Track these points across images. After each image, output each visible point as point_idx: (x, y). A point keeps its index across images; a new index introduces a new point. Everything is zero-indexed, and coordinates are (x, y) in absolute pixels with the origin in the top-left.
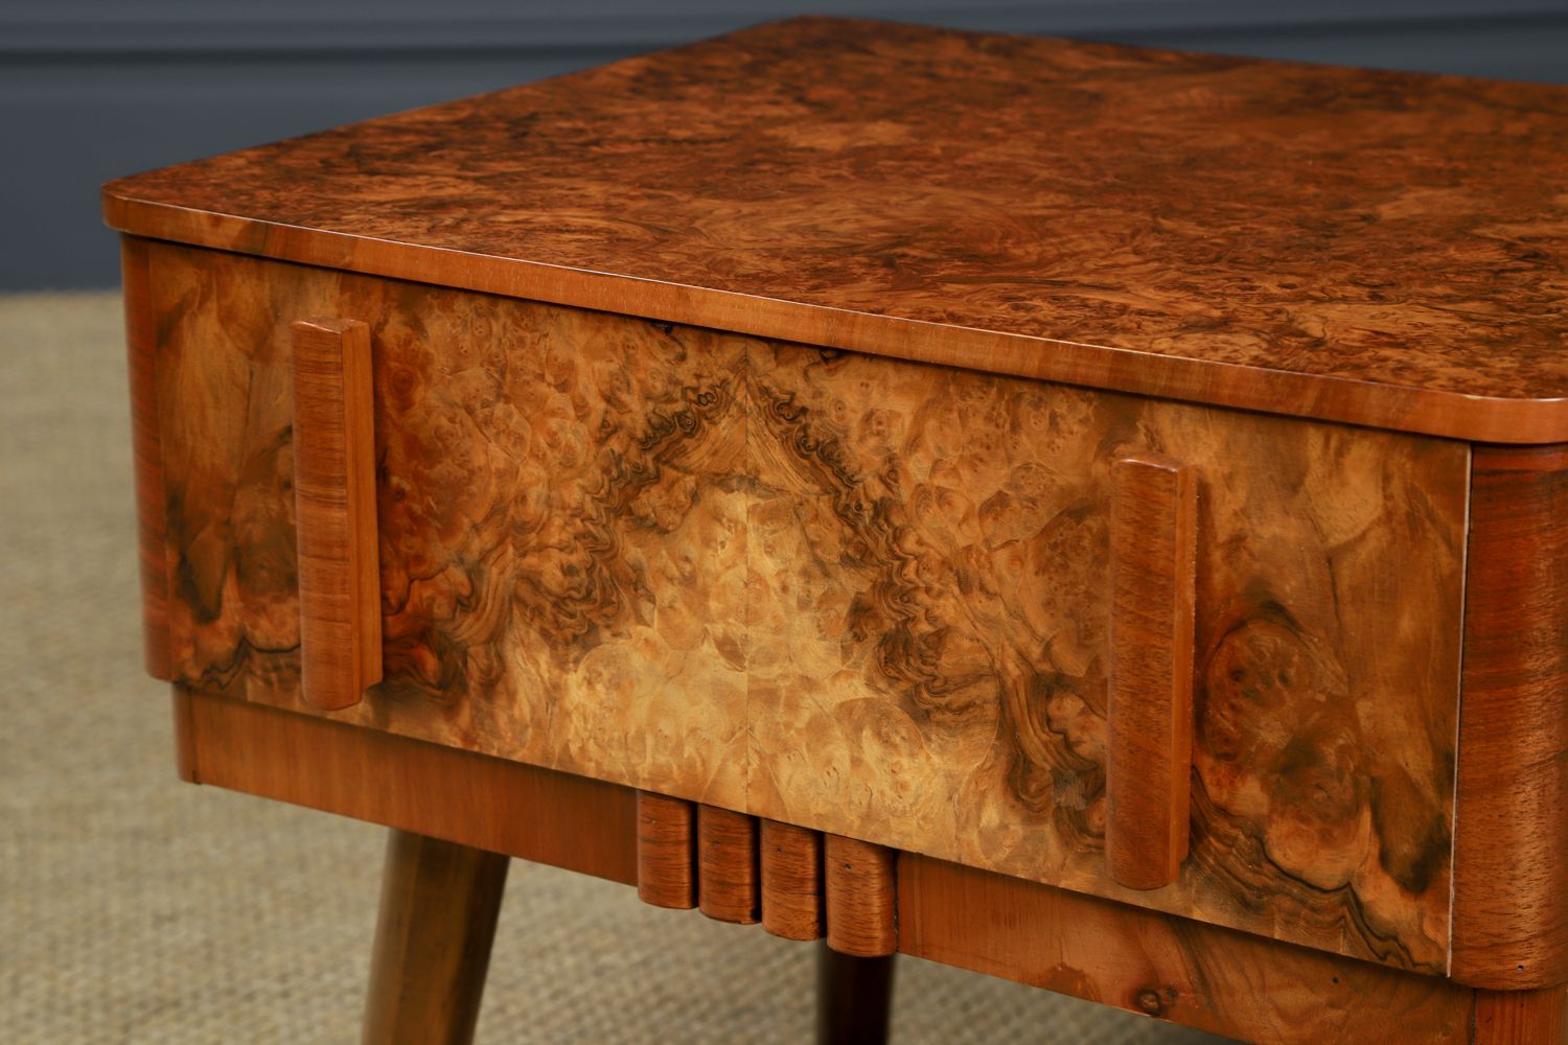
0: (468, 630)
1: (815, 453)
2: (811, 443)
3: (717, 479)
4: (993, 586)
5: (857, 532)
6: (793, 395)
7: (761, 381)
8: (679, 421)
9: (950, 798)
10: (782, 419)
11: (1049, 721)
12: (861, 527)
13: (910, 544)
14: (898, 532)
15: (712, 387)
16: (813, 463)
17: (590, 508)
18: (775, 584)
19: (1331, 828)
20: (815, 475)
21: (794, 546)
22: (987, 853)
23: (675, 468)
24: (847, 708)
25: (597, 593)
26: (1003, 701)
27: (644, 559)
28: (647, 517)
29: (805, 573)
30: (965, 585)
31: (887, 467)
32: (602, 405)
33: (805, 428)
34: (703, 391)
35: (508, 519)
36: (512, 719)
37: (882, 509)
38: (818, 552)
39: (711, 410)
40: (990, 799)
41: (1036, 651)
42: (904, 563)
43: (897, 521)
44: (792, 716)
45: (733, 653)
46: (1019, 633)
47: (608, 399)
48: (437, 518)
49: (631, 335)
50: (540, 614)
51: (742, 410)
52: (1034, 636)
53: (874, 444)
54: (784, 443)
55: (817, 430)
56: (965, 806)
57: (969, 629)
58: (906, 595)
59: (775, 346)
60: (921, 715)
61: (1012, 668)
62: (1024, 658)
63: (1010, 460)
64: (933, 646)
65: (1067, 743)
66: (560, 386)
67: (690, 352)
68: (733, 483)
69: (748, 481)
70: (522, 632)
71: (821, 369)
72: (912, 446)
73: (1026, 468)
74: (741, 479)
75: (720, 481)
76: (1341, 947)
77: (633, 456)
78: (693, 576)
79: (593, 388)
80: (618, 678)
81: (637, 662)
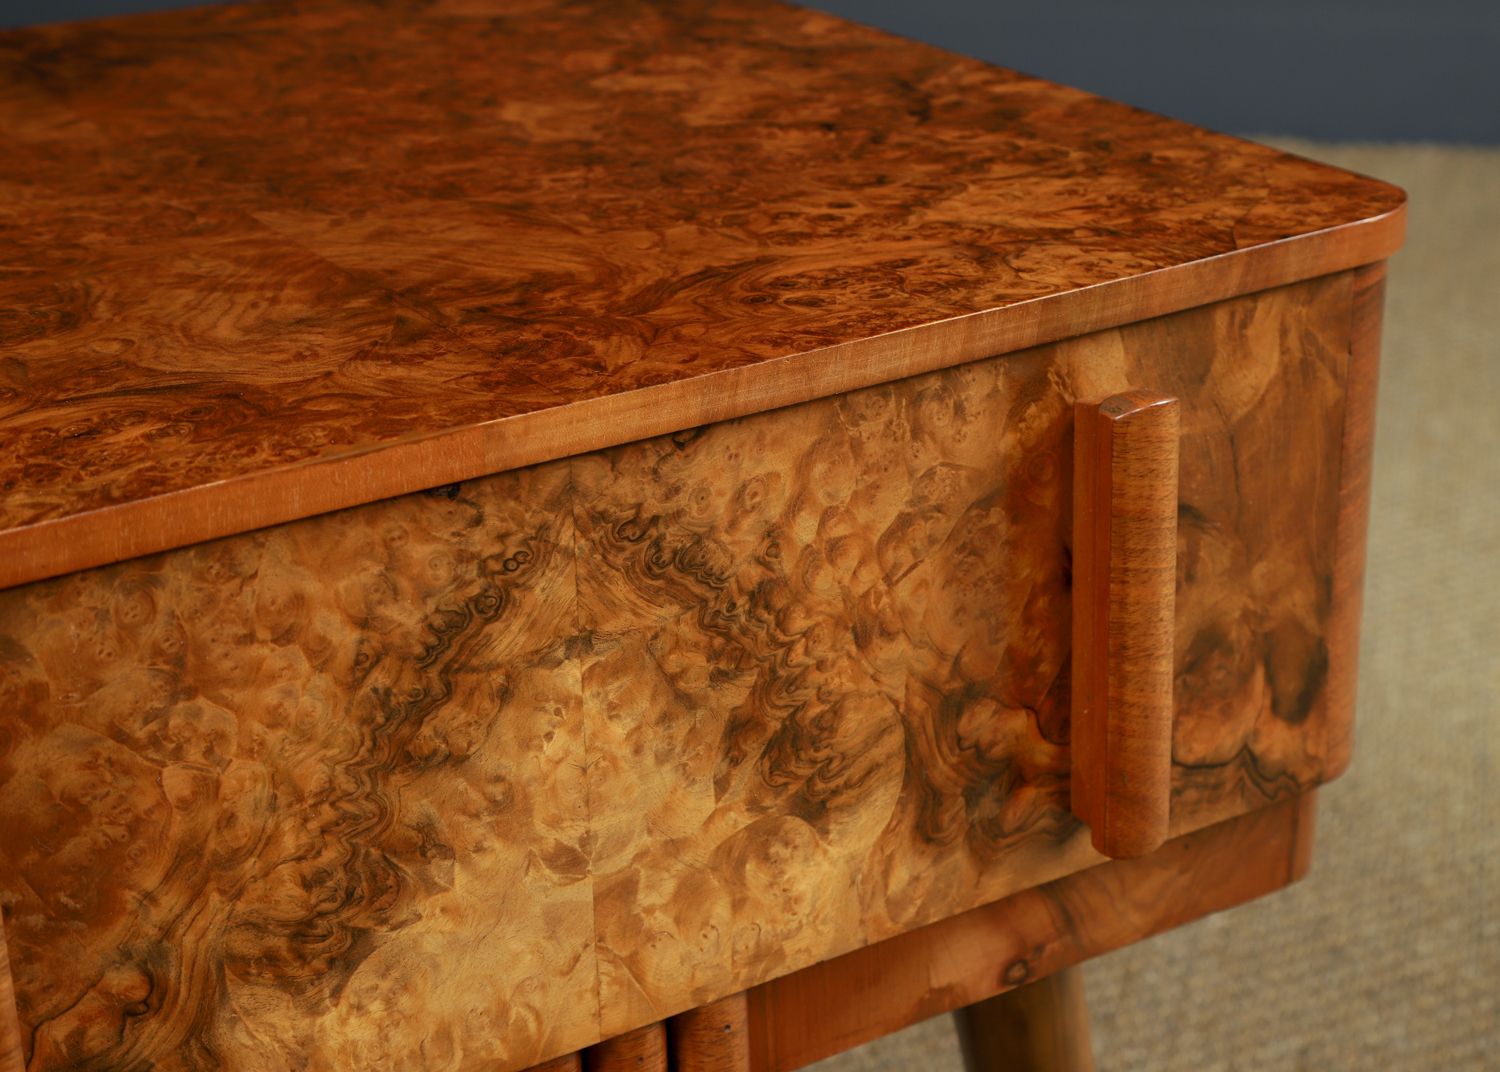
1: (672, 567)
2: (666, 556)
3: (536, 658)
4: (895, 625)
5: (728, 636)
6: (639, 506)
7: (593, 508)
8: (476, 607)
9: (853, 882)
10: (626, 543)
11: (959, 739)
12: (735, 629)
13: (799, 623)
14: (781, 615)
15: (525, 542)
16: (671, 581)
17: (345, 783)
18: (626, 751)
20: (673, 592)
21: (647, 692)
22: (893, 919)
23: (475, 670)
24: (725, 849)
25: (363, 888)
26: (909, 746)
27: (433, 810)
28: (435, 752)
29: (665, 719)
30: (862, 640)
31: (767, 543)
32: (354, 634)
33: (657, 544)
34: (510, 554)
35: (207, 857)
37: (760, 596)
38: (682, 685)
39: (523, 573)
40: (898, 857)
41: (945, 671)
42: (789, 647)
43: (779, 602)
44: (655, 895)
45: (569, 862)
46: (924, 662)
47: (364, 623)
48: (76, 915)
49: (395, 522)
50: (270, 959)
51: (569, 555)
52: (941, 655)
53: (747, 523)
54: (629, 572)
55: (673, 536)
56: (866, 883)
57: (869, 686)
58: (794, 683)
59: (611, 454)
60: (815, 810)
61: (918, 704)
62: (929, 685)
63: (911, 473)
64: (826, 726)
65: (979, 752)
66: (283, 637)
67: (489, 509)
68: (560, 653)
69: (582, 641)
70: (242, 996)
71: (676, 459)
72: (795, 506)
73: (930, 474)
74: (571, 643)
75: (541, 658)
76: (1239, 808)
77: (408, 682)
78: (509, 795)
79: (337, 619)
80: (402, 981)
81: (430, 946)
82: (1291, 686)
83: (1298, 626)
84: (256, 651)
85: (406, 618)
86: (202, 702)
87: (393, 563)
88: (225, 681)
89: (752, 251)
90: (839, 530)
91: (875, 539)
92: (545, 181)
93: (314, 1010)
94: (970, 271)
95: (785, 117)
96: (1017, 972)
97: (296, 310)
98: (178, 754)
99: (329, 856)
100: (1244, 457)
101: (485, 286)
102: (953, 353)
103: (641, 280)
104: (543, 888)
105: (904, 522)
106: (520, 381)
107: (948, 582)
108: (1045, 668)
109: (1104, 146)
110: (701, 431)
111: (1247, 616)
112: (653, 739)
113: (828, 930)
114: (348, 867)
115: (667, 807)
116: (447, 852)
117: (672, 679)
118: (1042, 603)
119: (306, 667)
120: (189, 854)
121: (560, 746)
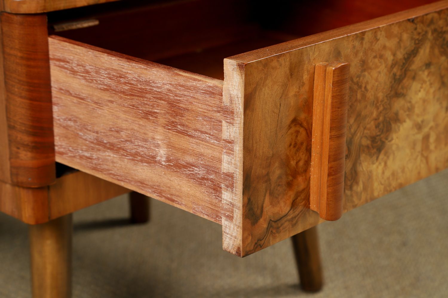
1: (446, 46)
2: (445, 42)
6: (442, 28)
7: (435, 27)
8: (412, 53)
10: (439, 38)
15: (423, 36)
16: (445, 50)
17: (386, 100)
18: (432, 97)
20: (445, 52)
21: (437, 81)
23: (410, 71)
24: (446, 127)
25: (385, 129)
27: (399, 109)
28: (401, 92)
29: (440, 89)
32: (392, 58)
33: (444, 39)
34: (420, 39)
35: (362, 116)
38: (444, 79)
39: (421, 44)
44: (432, 139)
45: (419, 127)
47: (394, 55)
50: (368, 147)
51: (429, 40)
54: (439, 46)
66: (381, 57)
67: (418, 26)
68: (424, 68)
69: (428, 65)
70: (363, 157)
74: (426, 65)
75: (421, 69)
78: (411, 105)
80: (388, 157)
81: (394, 147)
84: (376, 60)
86: (366, 73)
87: (401, 39)
88: (371, 68)
93: (373, 163)
98: (360, 87)
99: (381, 119)
104: (414, 134)
112: (437, 95)
114: (383, 123)
115: (437, 114)
116: (399, 121)
117: (442, 78)
119: (383, 66)
120: (359, 115)
121: (421, 94)
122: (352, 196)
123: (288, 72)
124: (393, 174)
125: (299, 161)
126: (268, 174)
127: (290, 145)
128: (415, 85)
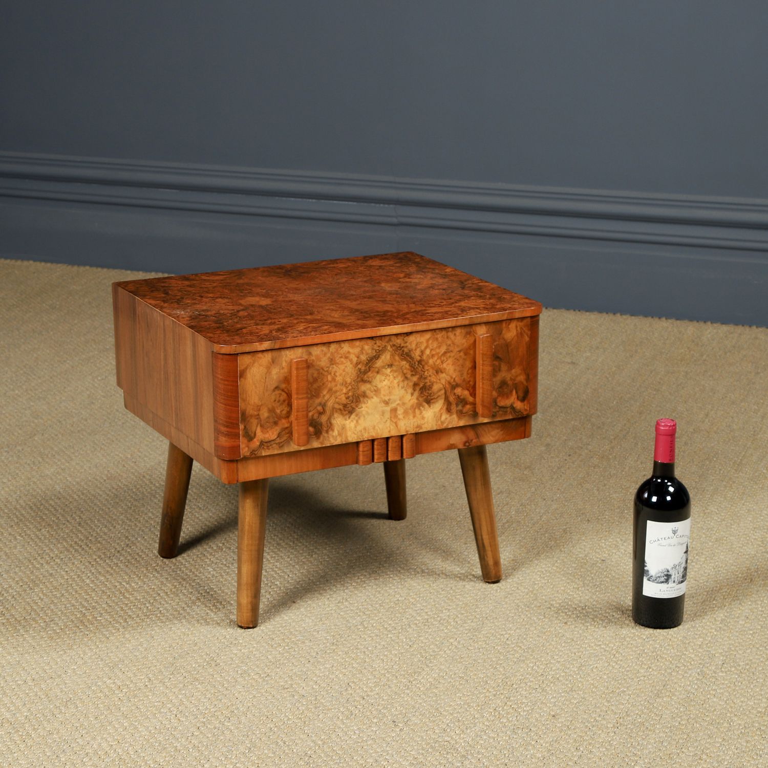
0: (324, 419)
1: (405, 355)
2: (405, 353)
4: (443, 371)
5: (414, 368)
6: (400, 344)
7: (393, 344)
8: (374, 357)
9: (435, 417)
10: (398, 350)
11: (455, 394)
13: (426, 368)
14: (423, 366)
15: (382, 348)
17: (353, 383)
18: (396, 385)
19: (507, 396)
20: (405, 359)
21: (400, 376)
22: (442, 425)
23: (374, 368)
24: (412, 406)
25: (354, 400)
26: (445, 393)
27: (366, 390)
28: (367, 380)
29: (403, 381)
30: (437, 372)
31: (421, 353)
32: (356, 359)
33: (403, 351)
34: (380, 349)
35: (333, 391)
36: (333, 436)
37: (420, 362)
38: (406, 375)
39: (382, 353)
40: (443, 413)
41: (452, 380)
42: (424, 372)
43: (423, 363)
44: (400, 411)
45: (387, 403)
46: (448, 378)
47: (358, 357)
48: (314, 396)
49: (363, 342)
50: (340, 410)
51: (389, 351)
52: (452, 378)
53: (418, 350)
54: (398, 355)
55: (406, 350)
56: (438, 417)
57: (438, 381)
58: (425, 378)
59: (397, 335)
60: (429, 402)
61: (447, 386)
62: (449, 383)
63: (446, 345)
64: (430, 387)
65: (459, 397)
66: (346, 358)
67: (377, 342)
68: (386, 367)
69: (390, 366)
70: (336, 415)
71: (407, 338)
72: (426, 348)
73: (450, 345)
74: (388, 365)
75: (383, 367)
76: (510, 417)
77: (363, 368)
78: (378, 389)
79: (354, 356)
80: (359, 418)
81: (364, 413)
82: (521, 395)
83: (522, 383)
84: (342, 359)
85: (364, 358)
86: (334, 366)
87: (362, 349)
88: (338, 364)
89: (424, 308)
90: (434, 353)
91: (440, 355)
92: (389, 297)
93: (346, 420)
94: (459, 312)
95: (436, 288)
96: (467, 444)
97: (347, 314)
98: (330, 374)
99: (350, 394)
100: (509, 349)
101: (378, 312)
102: (454, 325)
103: (404, 312)
104: (382, 407)
105: (445, 353)
106: (383, 323)
107: (452, 365)
108: (471, 383)
109: (494, 295)
110: (411, 333)
111: (511, 379)
112: (401, 384)
113: (430, 425)
114: (352, 396)
115: (403, 397)
116: (367, 397)
117: (404, 374)
118: (470, 371)
119: (349, 363)
120: (330, 390)
121: (386, 382)
122: (328, 437)
123: (271, 361)
124: (365, 429)
125: (283, 410)
126: (258, 415)
127: (275, 401)
128: (378, 377)
